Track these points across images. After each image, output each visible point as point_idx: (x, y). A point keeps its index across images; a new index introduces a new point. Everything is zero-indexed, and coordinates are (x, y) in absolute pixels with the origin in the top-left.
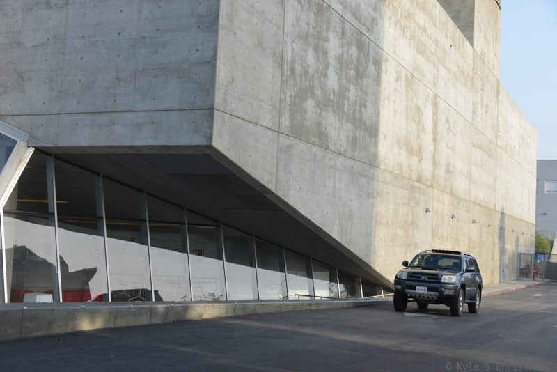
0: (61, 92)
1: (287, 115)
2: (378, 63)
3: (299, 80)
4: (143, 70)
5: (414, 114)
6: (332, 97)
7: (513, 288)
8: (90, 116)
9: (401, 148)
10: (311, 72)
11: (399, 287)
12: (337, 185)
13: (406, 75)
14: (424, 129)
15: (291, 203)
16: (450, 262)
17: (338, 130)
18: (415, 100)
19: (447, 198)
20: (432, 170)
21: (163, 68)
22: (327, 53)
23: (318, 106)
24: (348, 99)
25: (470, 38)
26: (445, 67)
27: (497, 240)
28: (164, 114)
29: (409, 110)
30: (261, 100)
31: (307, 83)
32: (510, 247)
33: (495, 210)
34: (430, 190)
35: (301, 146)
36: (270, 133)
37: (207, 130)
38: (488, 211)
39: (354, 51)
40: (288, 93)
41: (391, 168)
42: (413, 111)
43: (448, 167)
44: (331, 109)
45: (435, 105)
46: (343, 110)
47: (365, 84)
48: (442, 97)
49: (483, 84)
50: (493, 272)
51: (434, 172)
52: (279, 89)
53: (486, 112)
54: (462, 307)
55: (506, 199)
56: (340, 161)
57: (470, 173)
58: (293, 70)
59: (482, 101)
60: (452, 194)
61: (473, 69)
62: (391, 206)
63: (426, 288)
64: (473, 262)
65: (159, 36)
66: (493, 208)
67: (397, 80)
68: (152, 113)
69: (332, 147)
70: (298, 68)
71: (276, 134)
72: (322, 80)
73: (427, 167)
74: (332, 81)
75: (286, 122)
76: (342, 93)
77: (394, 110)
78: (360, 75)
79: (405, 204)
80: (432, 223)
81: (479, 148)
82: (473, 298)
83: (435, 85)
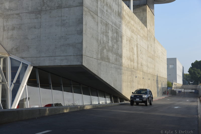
0: (40, 51)
1: (100, 55)
2: (121, 37)
3: (102, 44)
4: (63, 45)
5: (131, 50)
6: (110, 48)
7: (161, 98)
8: (48, 58)
9: (128, 60)
10: (105, 42)
11: (132, 99)
12: (112, 72)
13: (129, 39)
14: (134, 54)
15: (101, 78)
16: (144, 92)
17: (112, 57)
18: (131, 46)
19: (141, 73)
20: (137, 65)
21: (68, 45)
22: (109, 36)
23: (107, 51)
24: (114, 48)
25: (146, 26)
26: (139, 35)
27: (156, 84)
28: (69, 57)
29: (130, 49)
30: (93, 52)
31: (104, 45)
32: (160, 86)
33: (155, 75)
34: (137, 71)
35: (103, 63)
36: (96, 60)
37: (81, 61)
38: (153, 76)
39: (115, 35)
40: (100, 49)
41: (126, 66)
42: (131, 49)
43: (141, 64)
44: (110, 51)
45: (137, 46)
46: (113, 52)
47: (118, 43)
48: (139, 44)
49: (150, 39)
50: (155, 94)
51: (137, 66)
52: (97, 48)
53: (151, 47)
54: (148, 103)
55: (158, 72)
56: (113, 65)
57: (148, 65)
58: (100, 42)
59: (150, 43)
60: (143, 72)
61: (147, 34)
62: (126, 77)
63: (139, 99)
64: (150, 92)
65: (67, 36)
66: (154, 74)
67: (127, 41)
68: (66, 57)
69: (111, 62)
70: (102, 42)
71: (97, 60)
72: (108, 44)
73: (135, 64)
74: (110, 44)
75: (99, 56)
76: (113, 47)
77: (126, 50)
78: (117, 41)
79: (130, 76)
80: (138, 80)
81: (150, 57)
82: (151, 101)
83: (137, 41)
